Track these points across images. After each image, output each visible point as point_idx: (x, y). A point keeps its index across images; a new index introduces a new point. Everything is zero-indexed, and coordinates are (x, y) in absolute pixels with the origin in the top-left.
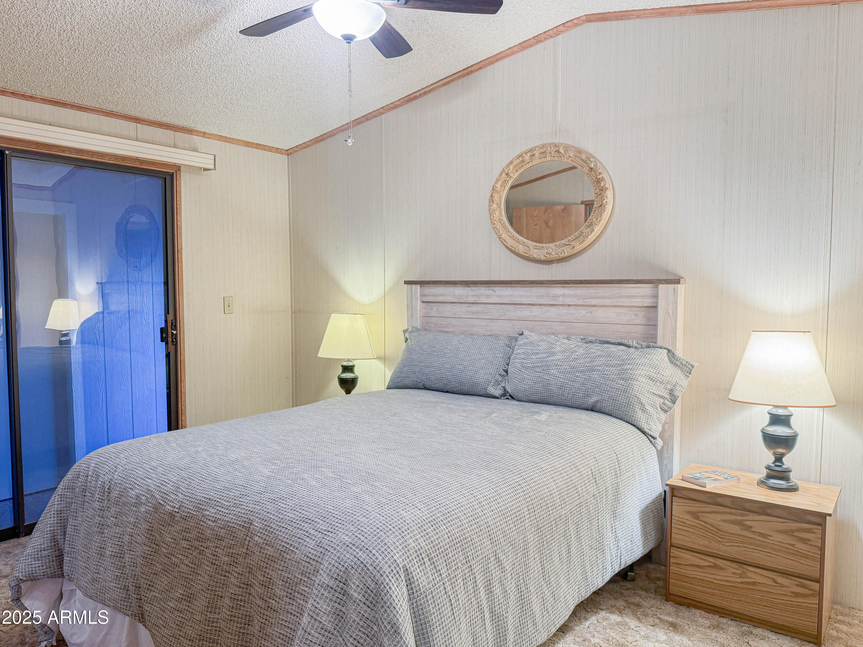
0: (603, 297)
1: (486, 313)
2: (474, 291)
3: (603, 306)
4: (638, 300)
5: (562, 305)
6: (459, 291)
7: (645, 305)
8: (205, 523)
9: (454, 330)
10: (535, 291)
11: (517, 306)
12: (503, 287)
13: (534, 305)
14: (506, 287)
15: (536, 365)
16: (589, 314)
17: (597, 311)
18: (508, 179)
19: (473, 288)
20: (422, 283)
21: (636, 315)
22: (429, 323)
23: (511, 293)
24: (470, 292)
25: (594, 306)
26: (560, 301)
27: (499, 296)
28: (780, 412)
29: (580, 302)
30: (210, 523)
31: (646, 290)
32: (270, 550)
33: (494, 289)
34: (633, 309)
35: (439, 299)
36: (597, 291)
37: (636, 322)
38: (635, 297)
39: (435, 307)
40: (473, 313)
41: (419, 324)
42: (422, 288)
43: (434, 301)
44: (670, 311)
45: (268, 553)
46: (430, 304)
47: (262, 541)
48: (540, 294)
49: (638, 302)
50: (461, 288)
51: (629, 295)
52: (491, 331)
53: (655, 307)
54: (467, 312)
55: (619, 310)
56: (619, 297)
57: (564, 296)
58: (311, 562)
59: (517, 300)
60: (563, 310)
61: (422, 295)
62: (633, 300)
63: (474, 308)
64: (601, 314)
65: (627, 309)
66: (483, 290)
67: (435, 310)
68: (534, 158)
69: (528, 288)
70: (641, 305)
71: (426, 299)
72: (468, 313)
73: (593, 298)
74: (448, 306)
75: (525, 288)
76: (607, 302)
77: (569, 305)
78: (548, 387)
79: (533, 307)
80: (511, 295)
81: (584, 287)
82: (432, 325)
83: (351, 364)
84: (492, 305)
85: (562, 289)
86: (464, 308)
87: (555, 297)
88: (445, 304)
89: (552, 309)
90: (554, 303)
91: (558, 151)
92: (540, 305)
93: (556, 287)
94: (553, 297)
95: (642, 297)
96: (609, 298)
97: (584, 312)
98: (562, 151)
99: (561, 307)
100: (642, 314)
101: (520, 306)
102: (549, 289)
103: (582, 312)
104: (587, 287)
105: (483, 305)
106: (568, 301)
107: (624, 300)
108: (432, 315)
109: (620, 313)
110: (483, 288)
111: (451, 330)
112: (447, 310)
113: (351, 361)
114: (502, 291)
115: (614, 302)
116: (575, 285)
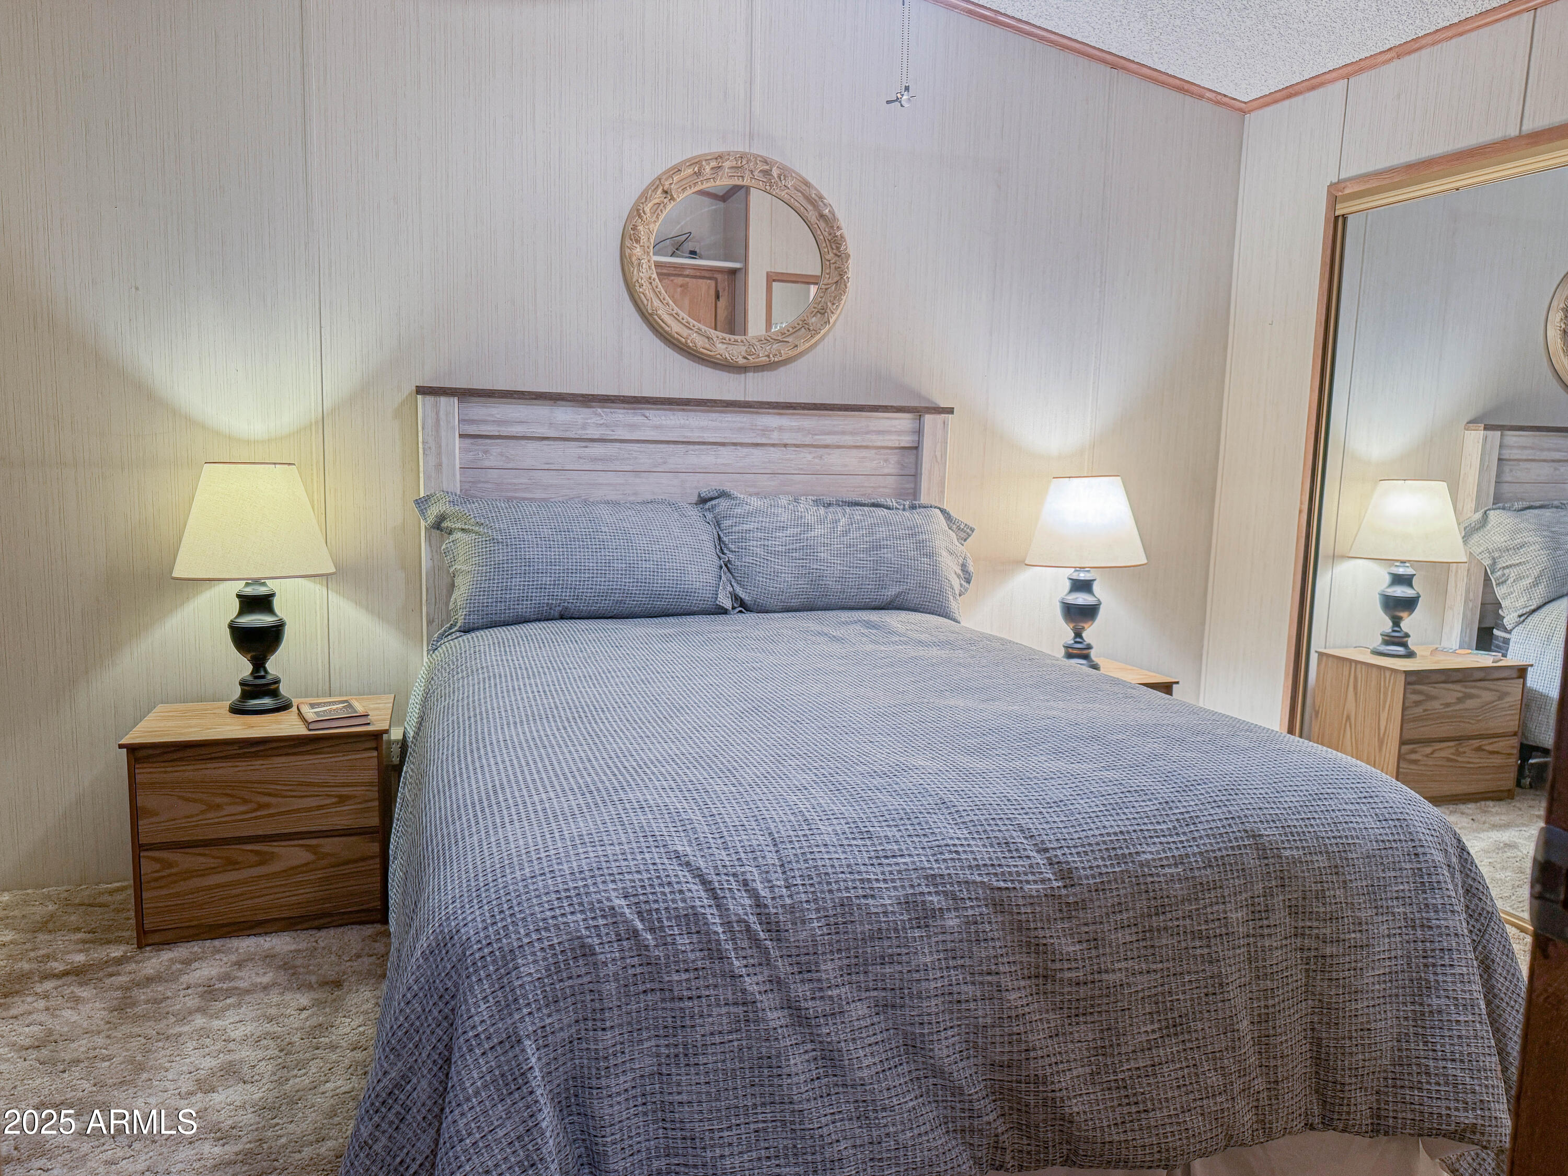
0: (843, 433)
1: (623, 459)
2: (600, 415)
3: (839, 447)
4: (894, 437)
5: (773, 445)
6: (564, 415)
7: (903, 445)
8: (1158, 875)
9: (549, 496)
10: (730, 419)
11: (691, 447)
12: (664, 409)
13: (723, 444)
14: (670, 410)
15: (791, 547)
16: (817, 461)
17: (829, 454)
18: (666, 201)
19: (599, 410)
20: (465, 394)
21: (886, 461)
22: (480, 482)
23: (682, 422)
24: (591, 418)
25: (826, 446)
26: (775, 437)
27: (656, 427)
28: (1082, 576)
29: (808, 440)
30: (1167, 870)
31: (904, 422)
32: (1320, 858)
33: (647, 413)
34: (883, 451)
35: (509, 429)
36: (835, 423)
37: (886, 471)
38: (889, 432)
39: (496, 448)
40: (594, 460)
41: (458, 485)
42: (462, 405)
43: (497, 434)
44: (938, 454)
45: (1322, 865)
46: (480, 441)
47: (1301, 852)
48: (739, 425)
49: (894, 440)
50: (569, 410)
51: (881, 429)
52: (635, 494)
53: (916, 448)
54: (580, 458)
55: (864, 453)
56: (867, 433)
57: (781, 429)
58: (1394, 845)
59: (695, 436)
60: (775, 454)
61: (465, 420)
62: (887, 437)
63: (598, 450)
64: (835, 459)
65: (873, 451)
66: (621, 415)
67: (495, 454)
68: (720, 174)
69: (717, 415)
70: (897, 445)
71: (472, 429)
72: (581, 461)
73: (829, 433)
74: (532, 446)
75: (710, 414)
76: (848, 440)
77: (785, 445)
78: (821, 582)
79: (721, 448)
80: (682, 427)
81: (815, 415)
82: (489, 486)
83: (261, 590)
84: (639, 445)
85: (777, 417)
86: (573, 450)
87: (766, 430)
88: (523, 442)
89: (756, 452)
90: (764, 441)
91: (767, 173)
92: (735, 444)
93: (769, 413)
94: (763, 430)
95: (899, 433)
96: (852, 433)
97: (809, 457)
98: (775, 172)
99: (772, 449)
100: (894, 458)
101: (697, 447)
102: (755, 416)
103: (807, 456)
104: (820, 416)
105: (618, 445)
106: (787, 438)
107: (874, 437)
108: (487, 463)
109: (864, 458)
110: (622, 411)
111: (539, 495)
112: (530, 454)
113: (264, 584)
114: (663, 418)
115: (858, 440)
116: (806, 412)
